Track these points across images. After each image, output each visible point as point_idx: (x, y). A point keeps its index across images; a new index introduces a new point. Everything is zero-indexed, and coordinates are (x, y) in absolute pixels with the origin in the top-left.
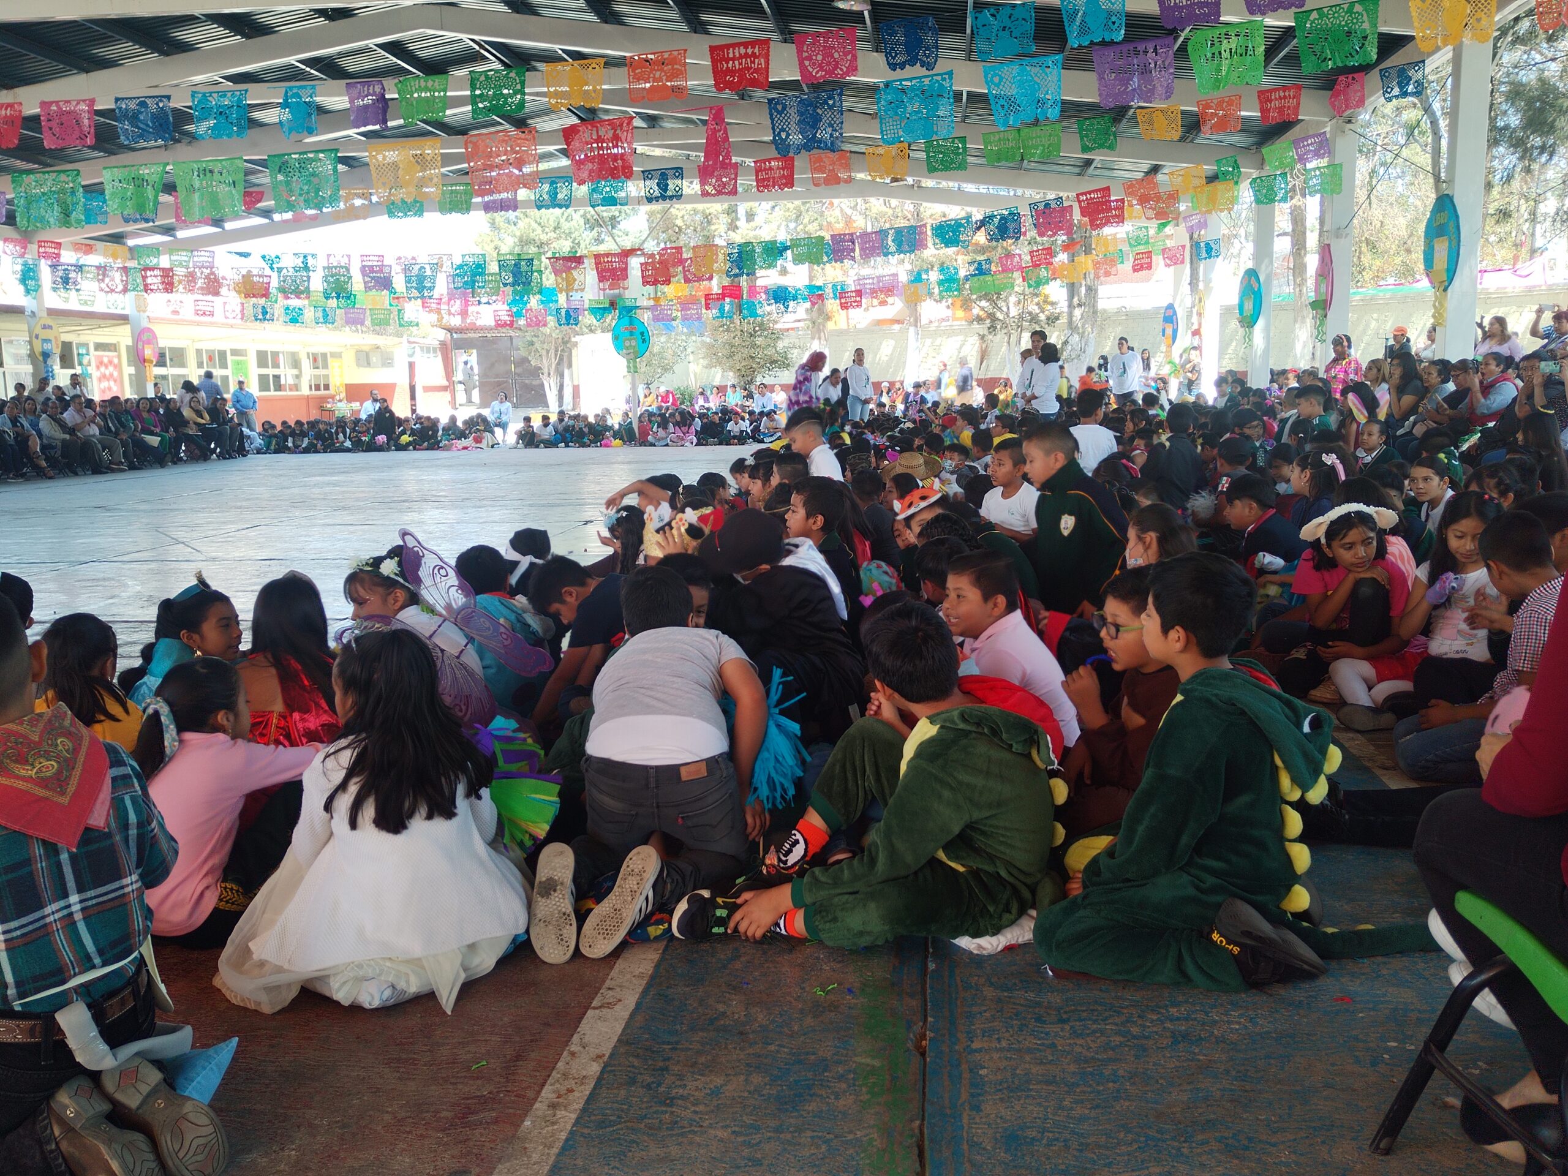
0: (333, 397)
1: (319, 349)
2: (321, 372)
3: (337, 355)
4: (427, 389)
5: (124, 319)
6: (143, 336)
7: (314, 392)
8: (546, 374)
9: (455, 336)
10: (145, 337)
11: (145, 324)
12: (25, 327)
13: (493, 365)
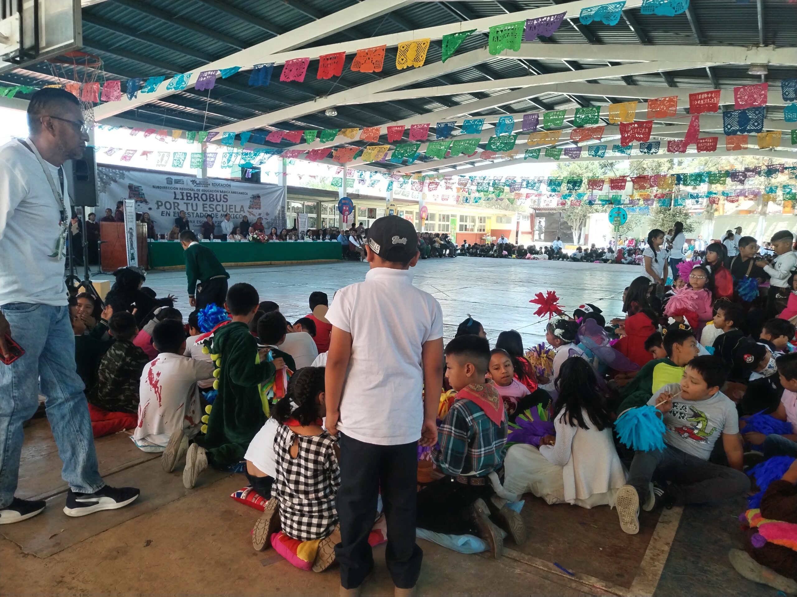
0: (486, 234)
1: (483, 215)
2: (482, 224)
3: (489, 218)
4: (523, 233)
5: (417, 202)
6: (423, 209)
7: (479, 232)
8: (574, 229)
9: (537, 211)
10: (423, 210)
11: (424, 205)
12: (385, 205)
13: (551, 224)
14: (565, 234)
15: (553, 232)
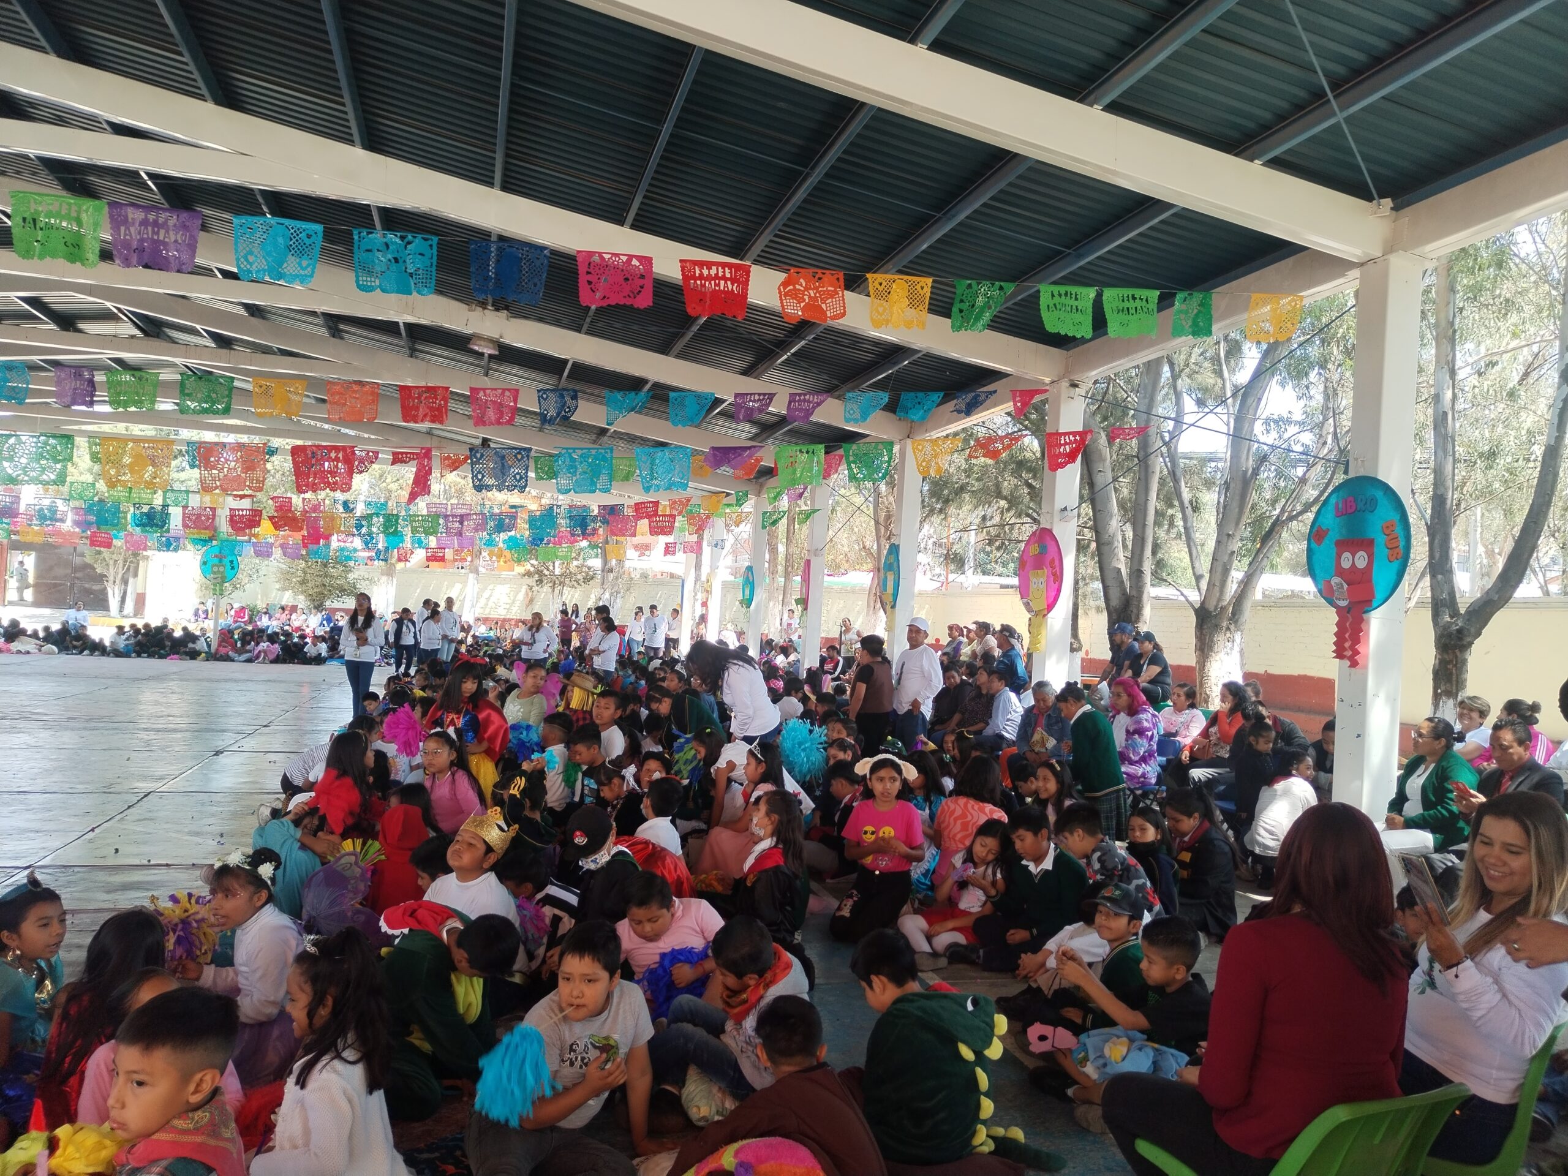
8: (111, 582)
9: (13, 537)
13: (51, 568)
14: (88, 592)
15: (55, 585)
